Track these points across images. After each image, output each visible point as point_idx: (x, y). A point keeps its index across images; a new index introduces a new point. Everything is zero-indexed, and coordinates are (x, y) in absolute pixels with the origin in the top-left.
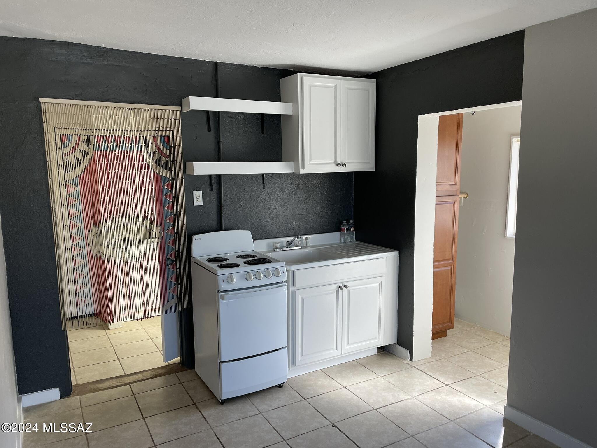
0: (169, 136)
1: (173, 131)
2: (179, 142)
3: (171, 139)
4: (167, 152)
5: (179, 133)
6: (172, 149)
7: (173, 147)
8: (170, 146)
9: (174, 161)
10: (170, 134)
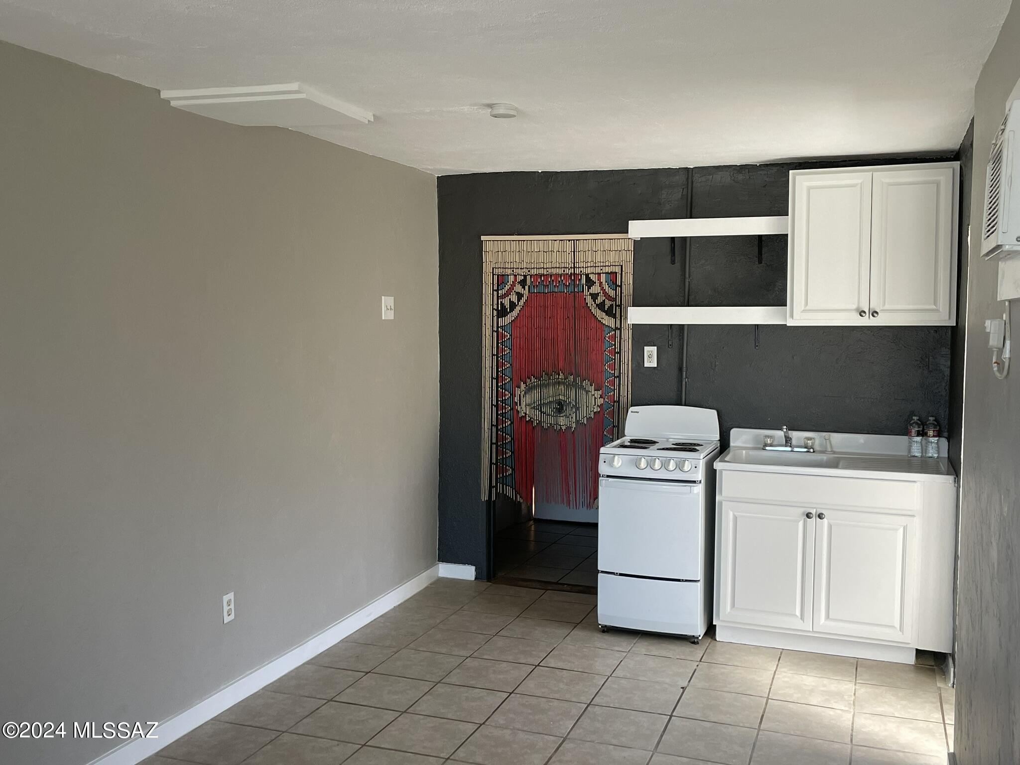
0: (616, 273)
1: (622, 266)
2: (628, 280)
3: (619, 276)
4: (612, 293)
5: (629, 269)
6: (618, 289)
7: (621, 286)
8: (617, 286)
9: (620, 306)
10: (618, 269)
